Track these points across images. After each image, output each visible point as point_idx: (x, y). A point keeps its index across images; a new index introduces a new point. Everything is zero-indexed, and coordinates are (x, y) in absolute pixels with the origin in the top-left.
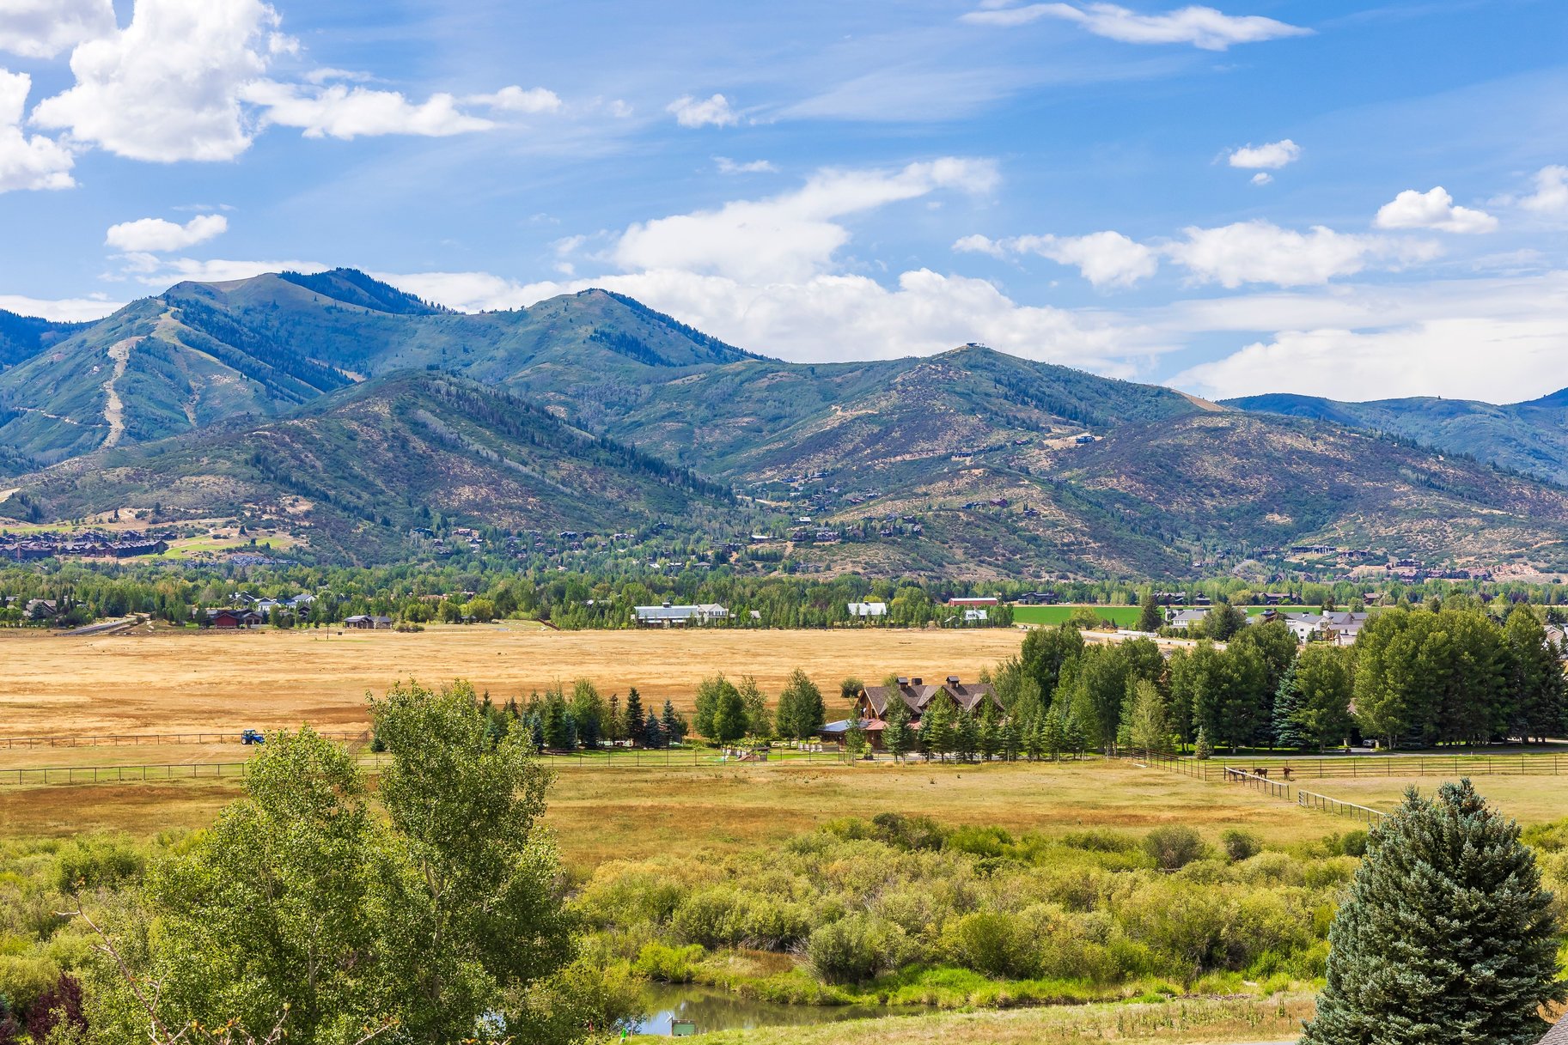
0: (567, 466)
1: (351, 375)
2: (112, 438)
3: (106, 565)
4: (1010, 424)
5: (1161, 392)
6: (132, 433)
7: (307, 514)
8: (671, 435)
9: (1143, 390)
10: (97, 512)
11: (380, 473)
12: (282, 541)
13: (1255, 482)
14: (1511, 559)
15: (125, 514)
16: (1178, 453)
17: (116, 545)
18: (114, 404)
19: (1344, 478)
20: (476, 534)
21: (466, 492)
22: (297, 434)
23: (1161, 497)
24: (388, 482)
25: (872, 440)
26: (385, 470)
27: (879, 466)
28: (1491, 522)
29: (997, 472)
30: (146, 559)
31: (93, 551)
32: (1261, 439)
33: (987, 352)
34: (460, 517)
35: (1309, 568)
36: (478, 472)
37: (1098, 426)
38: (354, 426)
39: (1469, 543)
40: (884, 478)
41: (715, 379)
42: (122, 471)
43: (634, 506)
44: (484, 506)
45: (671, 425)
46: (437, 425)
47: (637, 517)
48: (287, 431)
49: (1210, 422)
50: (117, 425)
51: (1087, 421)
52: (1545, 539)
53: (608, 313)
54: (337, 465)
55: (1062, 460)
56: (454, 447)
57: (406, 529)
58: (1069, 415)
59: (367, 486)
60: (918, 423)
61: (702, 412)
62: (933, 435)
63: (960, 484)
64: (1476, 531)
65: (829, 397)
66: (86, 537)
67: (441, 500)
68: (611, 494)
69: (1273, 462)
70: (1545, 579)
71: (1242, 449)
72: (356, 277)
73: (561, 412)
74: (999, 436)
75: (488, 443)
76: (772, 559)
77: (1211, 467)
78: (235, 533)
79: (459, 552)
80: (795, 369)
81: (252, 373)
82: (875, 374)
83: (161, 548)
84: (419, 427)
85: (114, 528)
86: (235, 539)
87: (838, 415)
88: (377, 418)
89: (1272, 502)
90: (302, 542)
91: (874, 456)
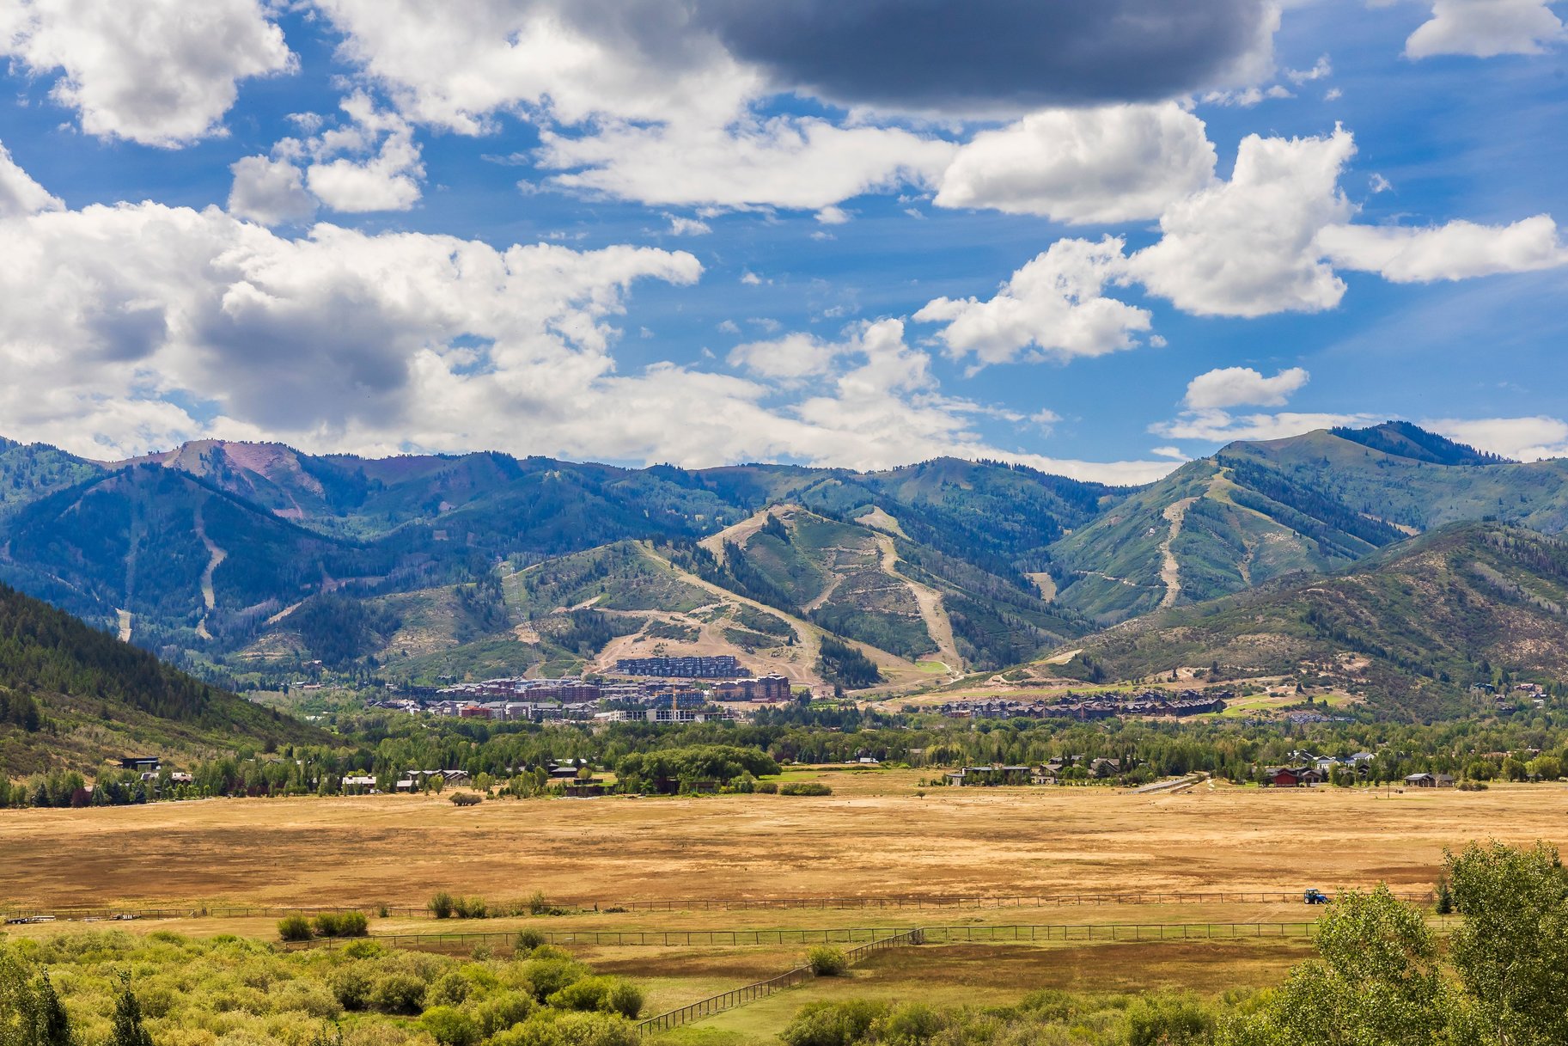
1: (1404, 529)
2: (1169, 598)
3: (1166, 724)
6: (1187, 593)
7: (1364, 671)
10: (1156, 672)
11: (1437, 627)
12: (1339, 699)
15: (1183, 673)
17: (1176, 704)
18: (1170, 565)
20: (1540, 689)
21: (1528, 646)
22: (1352, 590)
24: (1447, 636)
26: (1443, 624)
30: (1205, 718)
31: (1153, 710)
34: (1521, 671)
36: (1539, 624)
38: (1410, 580)
42: (1179, 631)
44: (1546, 660)
46: (1495, 577)
48: (1341, 587)
50: (1174, 586)
54: (1393, 620)
56: (1513, 600)
57: (1466, 684)
59: (1426, 641)
66: (1146, 697)
67: (1499, 654)
72: (1407, 429)
75: (1549, 595)
78: (1292, 691)
79: (1522, 708)
81: (1305, 530)
83: (1219, 707)
84: (1476, 580)
85: (1173, 687)
86: (1292, 696)
88: (1433, 572)
90: (1360, 700)
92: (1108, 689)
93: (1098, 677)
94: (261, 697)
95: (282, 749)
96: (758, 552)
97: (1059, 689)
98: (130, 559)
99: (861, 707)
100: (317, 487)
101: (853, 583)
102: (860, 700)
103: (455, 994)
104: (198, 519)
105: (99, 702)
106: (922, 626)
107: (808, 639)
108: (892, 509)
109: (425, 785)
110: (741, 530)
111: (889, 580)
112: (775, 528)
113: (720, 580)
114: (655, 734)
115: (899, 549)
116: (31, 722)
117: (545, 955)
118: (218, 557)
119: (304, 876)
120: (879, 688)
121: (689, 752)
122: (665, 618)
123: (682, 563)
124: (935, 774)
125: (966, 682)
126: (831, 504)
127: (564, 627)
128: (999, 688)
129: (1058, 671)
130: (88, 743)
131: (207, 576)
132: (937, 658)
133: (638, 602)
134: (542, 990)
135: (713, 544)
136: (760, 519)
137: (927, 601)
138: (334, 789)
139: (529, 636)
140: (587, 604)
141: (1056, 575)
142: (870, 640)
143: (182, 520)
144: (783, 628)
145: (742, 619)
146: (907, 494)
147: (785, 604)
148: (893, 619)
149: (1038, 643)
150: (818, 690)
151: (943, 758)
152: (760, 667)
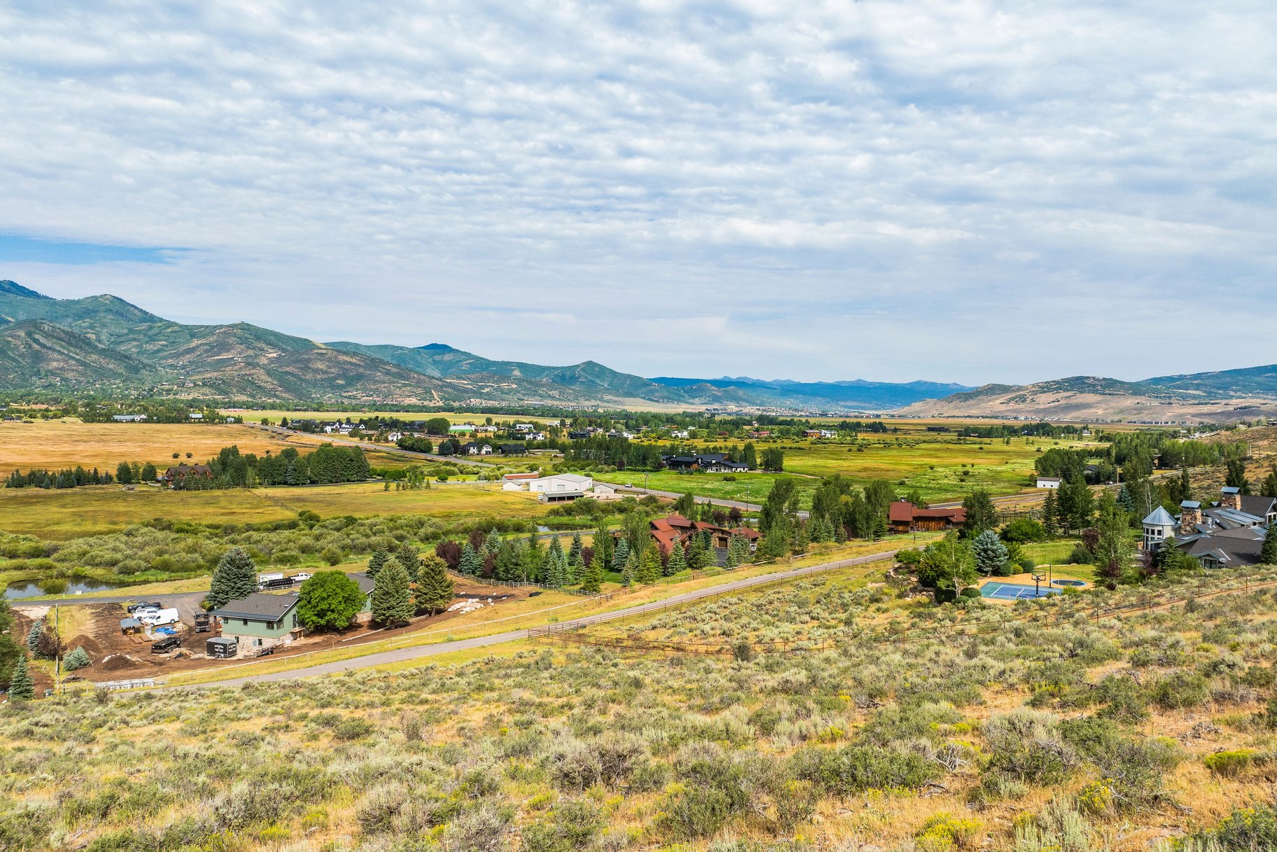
0: (94, 357)
1: (9, 319)
4: (254, 348)
5: (305, 340)
8: (135, 346)
9: (300, 339)
11: (20, 356)
13: (333, 370)
14: (409, 396)
16: (309, 360)
19: (361, 370)
21: (55, 364)
23: (303, 374)
24: (24, 359)
25: (207, 351)
26: (22, 355)
27: (209, 360)
28: (405, 385)
29: (249, 364)
32: (336, 357)
33: (248, 325)
34: (52, 373)
35: (349, 397)
36: (60, 357)
37: (284, 350)
38: (10, 339)
39: (398, 391)
40: (210, 364)
41: (151, 328)
43: (122, 371)
44: (62, 369)
45: (135, 343)
46: (42, 340)
47: (121, 374)
49: (320, 351)
51: (281, 349)
52: (419, 391)
53: (112, 302)
55: (271, 361)
56: (50, 348)
57: (31, 376)
58: (274, 346)
60: (223, 346)
61: (146, 339)
62: (228, 351)
63: (236, 368)
64: (400, 388)
65: (193, 336)
67: (44, 366)
68: (111, 366)
69: (339, 364)
70: (419, 403)
71: (329, 360)
72: (12, 283)
73: (93, 337)
74: (251, 352)
75: (64, 347)
76: (169, 391)
77: (320, 365)
79: (50, 385)
80: (181, 326)
82: (210, 330)
84: (36, 341)
87: (195, 342)
88: (19, 336)
89: (338, 377)
91: (207, 357)
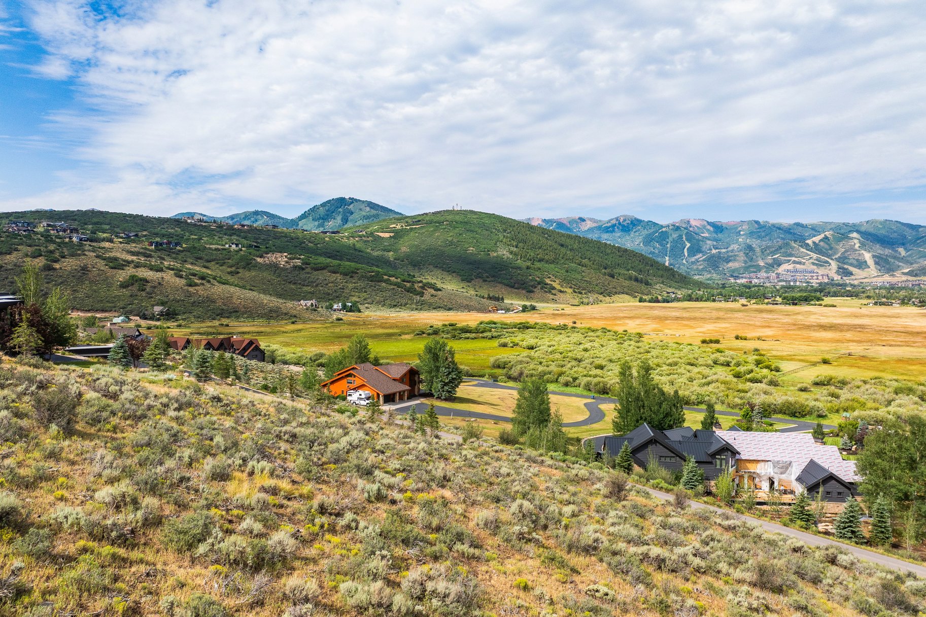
92: (919, 278)
93: (916, 275)
94: (696, 277)
95: (702, 290)
96: (822, 244)
97: (904, 278)
98: (668, 246)
99: (848, 282)
100: (712, 229)
101: (846, 251)
102: (847, 280)
103: (738, 364)
104: (684, 237)
105: (661, 279)
106: (866, 262)
107: (834, 265)
108: (858, 232)
109: (735, 300)
110: (817, 239)
111: (856, 250)
112: (826, 238)
113: (811, 250)
114: (792, 288)
115: (860, 243)
116: (647, 284)
117: (761, 355)
118: (688, 245)
119: (706, 325)
120: (853, 277)
121: (799, 294)
122: (796, 259)
123: (801, 246)
124: (866, 301)
125: (878, 276)
126: (842, 231)
127: (770, 261)
128: (887, 278)
129: (904, 274)
130: (659, 288)
131: (686, 249)
132: (869, 270)
133: (791, 255)
134: (758, 363)
135: (809, 242)
136: (822, 236)
137: (868, 256)
138: (714, 301)
139: (762, 263)
140: (776, 256)
141: (905, 249)
142: (851, 265)
143: (680, 237)
144: (827, 262)
145: (817, 260)
146: (863, 229)
147: (829, 256)
148: (857, 260)
149: (899, 266)
150: (837, 278)
151: (869, 297)
152: (821, 271)
